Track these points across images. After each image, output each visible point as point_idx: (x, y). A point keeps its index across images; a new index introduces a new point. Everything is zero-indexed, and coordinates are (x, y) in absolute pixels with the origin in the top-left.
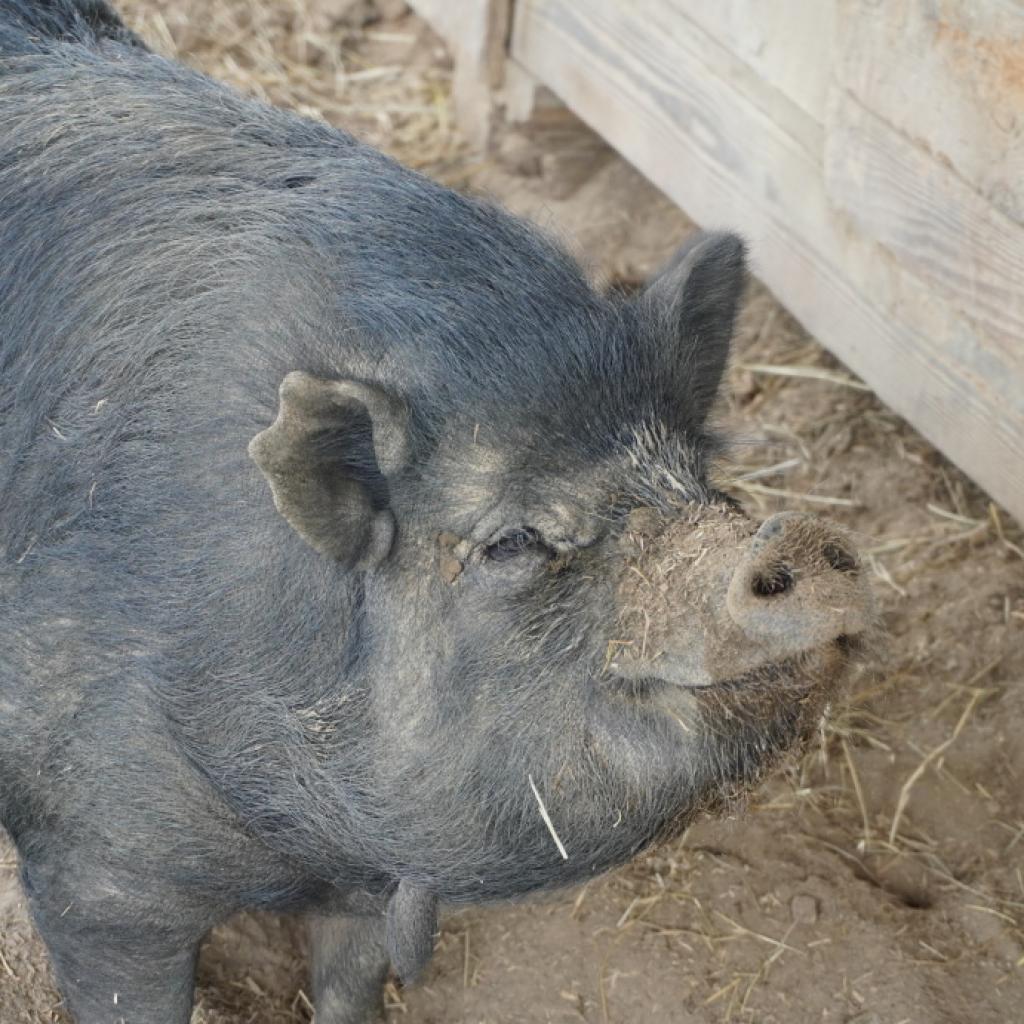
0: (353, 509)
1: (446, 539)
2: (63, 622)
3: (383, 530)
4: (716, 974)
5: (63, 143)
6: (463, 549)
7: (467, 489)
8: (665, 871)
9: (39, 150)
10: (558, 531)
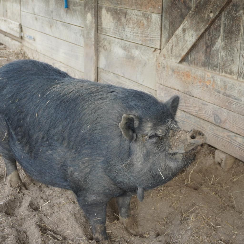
0: (131, 133)
1: (143, 136)
2: (86, 159)
3: (135, 135)
4: (173, 202)
5: (73, 92)
6: (146, 137)
7: (147, 128)
8: (161, 190)
9: (70, 93)
10: (160, 134)
